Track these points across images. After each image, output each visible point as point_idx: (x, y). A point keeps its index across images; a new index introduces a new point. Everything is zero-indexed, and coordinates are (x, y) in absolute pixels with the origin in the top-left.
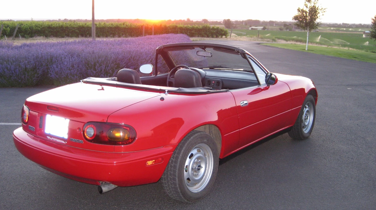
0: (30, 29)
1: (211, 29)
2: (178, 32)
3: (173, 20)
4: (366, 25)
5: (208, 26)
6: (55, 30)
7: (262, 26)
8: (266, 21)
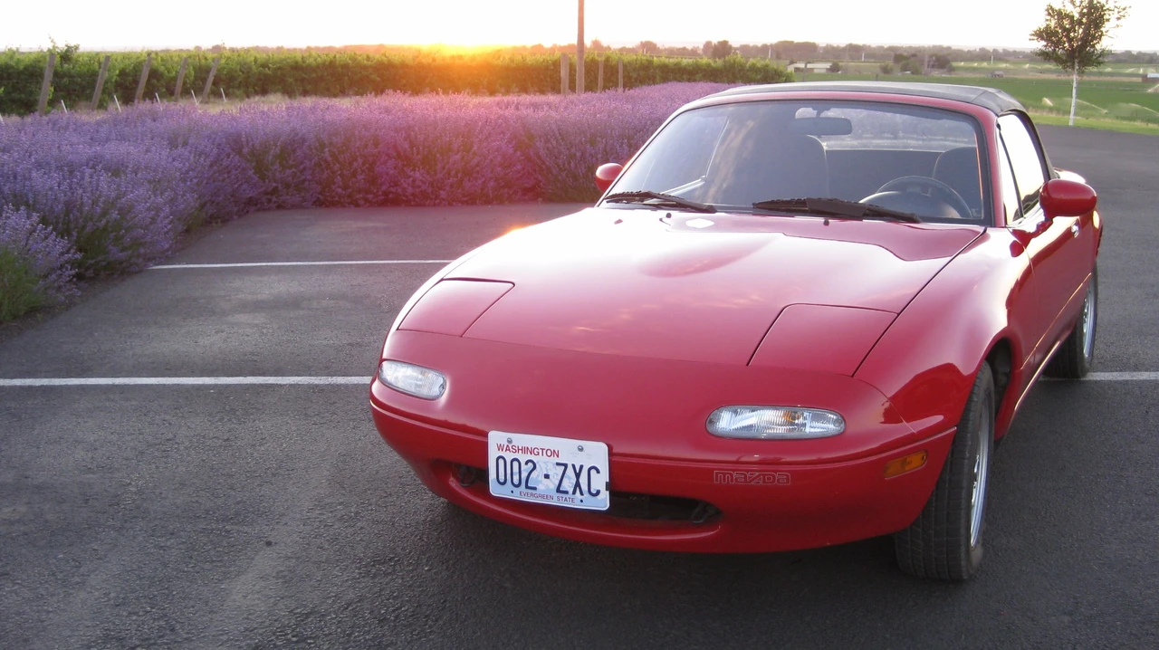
0: (243, 72)
1: (748, 71)
2: (655, 77)
3: (548, 45)
4: (1145, 54)
5: (738, 60)
6: (314, 75)
7: (827, 61)
8: (835, 45)
